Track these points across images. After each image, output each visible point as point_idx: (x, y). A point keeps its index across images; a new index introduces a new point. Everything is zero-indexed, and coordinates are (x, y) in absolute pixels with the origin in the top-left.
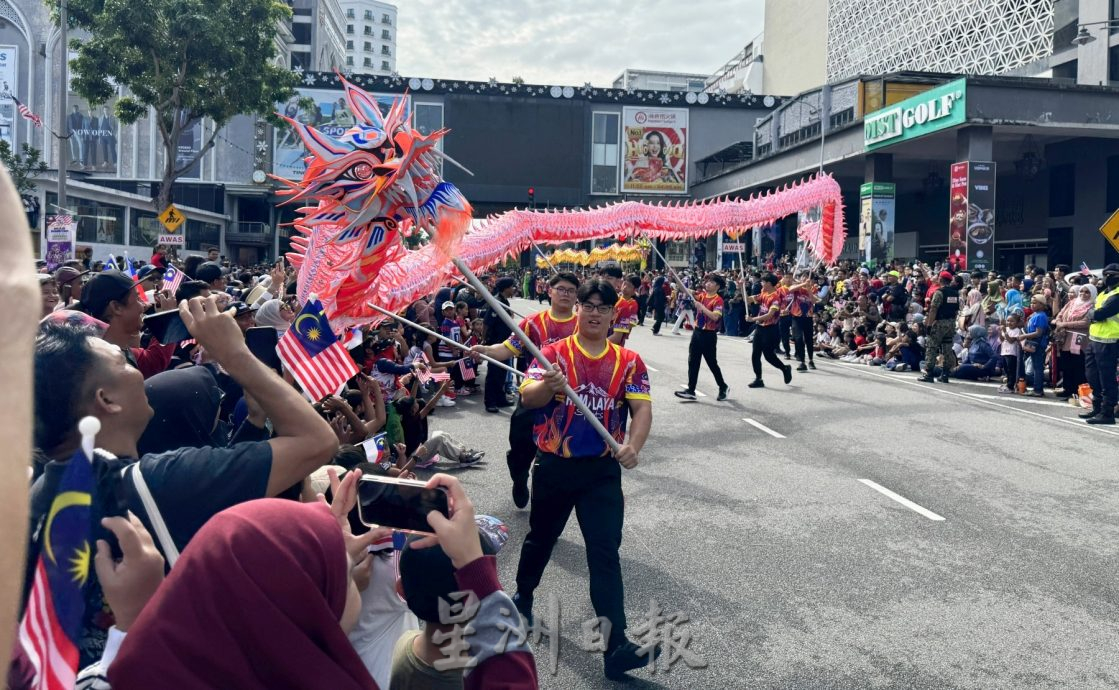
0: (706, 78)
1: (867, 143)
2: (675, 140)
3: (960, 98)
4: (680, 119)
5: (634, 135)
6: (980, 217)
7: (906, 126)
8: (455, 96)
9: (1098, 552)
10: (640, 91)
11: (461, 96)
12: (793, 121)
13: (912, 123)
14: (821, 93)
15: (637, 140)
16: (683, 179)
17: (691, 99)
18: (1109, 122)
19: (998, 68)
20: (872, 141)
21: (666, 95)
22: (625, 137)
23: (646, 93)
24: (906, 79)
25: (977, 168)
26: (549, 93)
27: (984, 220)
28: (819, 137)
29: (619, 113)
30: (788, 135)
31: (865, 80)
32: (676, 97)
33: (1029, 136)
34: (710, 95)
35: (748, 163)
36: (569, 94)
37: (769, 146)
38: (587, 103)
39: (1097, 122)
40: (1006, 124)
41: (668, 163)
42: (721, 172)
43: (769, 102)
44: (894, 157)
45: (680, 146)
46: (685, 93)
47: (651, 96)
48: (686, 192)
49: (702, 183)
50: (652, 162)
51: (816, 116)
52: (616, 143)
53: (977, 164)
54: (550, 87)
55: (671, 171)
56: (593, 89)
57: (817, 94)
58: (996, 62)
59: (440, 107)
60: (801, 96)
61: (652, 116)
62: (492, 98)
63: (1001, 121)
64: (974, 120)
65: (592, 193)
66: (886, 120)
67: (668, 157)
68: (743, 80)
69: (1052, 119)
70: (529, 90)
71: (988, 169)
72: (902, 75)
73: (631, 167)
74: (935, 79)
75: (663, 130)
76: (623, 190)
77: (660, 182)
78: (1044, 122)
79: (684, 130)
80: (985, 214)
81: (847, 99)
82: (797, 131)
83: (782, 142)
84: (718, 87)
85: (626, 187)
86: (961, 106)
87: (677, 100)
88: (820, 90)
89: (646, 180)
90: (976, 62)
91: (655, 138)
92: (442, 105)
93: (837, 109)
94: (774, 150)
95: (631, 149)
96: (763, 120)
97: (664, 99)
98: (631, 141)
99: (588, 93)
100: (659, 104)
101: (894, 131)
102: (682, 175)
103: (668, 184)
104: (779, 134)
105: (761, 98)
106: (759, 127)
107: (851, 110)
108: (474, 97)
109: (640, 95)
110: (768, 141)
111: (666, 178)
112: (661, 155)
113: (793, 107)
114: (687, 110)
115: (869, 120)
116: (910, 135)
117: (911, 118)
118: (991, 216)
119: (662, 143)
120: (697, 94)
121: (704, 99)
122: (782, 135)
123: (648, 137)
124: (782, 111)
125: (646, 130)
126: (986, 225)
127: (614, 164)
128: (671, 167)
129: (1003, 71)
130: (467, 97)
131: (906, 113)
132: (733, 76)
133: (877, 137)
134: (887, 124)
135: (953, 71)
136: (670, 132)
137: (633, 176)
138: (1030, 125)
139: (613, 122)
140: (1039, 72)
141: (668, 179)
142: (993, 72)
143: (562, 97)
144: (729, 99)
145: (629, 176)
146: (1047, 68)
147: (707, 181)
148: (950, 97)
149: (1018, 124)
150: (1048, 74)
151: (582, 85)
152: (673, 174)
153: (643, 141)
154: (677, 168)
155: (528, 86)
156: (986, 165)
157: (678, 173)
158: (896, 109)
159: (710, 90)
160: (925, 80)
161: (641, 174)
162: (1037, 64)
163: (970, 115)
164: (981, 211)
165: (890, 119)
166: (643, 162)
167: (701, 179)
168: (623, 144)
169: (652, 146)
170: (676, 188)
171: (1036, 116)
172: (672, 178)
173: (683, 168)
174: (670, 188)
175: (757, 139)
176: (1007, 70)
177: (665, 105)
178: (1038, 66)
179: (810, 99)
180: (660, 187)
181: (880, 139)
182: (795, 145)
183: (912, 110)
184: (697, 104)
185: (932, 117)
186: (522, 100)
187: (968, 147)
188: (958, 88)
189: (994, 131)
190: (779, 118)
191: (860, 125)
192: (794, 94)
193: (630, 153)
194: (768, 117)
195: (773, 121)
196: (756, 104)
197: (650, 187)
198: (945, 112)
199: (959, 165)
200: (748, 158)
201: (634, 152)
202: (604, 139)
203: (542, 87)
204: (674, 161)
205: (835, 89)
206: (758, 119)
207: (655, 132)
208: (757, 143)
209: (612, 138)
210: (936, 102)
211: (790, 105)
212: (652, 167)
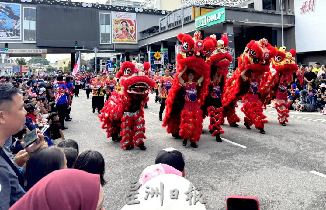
0: (141, 3)
1: (196, 27)
2: (132, 24)
3: (223, 14)
4: (133, 17)
5: (116, 22)
6: (231, 51)
7: (208, 22)
8: (41, 5)
9: (291, 151)
10: (118, 6)
11: (44, 5)
12: (172, 19)
13: (209, 21)
14: (181, 10)
15: (117, 24)
16: (135, 38)
17: (137, 10)
18: (263, 22)
19: (232, 4)
20: (198, 27)
21: (128, 8)
22: (113, 23)
23: (120, 7)
24: (207, 7)
25: (229, 35)
26: (82, 5)
27: (232, 51)
28: (181, 25)
29: (110, 14)
30: (171, 24)
31: (194, 7)
32: (131, 9)
33: (242, 25)
34: (143, 9)
35: (158, 33)
36: (90, 6)
37: (165, 27)
38: (98, 9)
39: (260, 22)
40: (237, 22)
41: (130, 32)
42: (149, 36)
43: (163, 13)
44: (204, 32)
45: (134, 27)
46: (134, 8)
47: (122, 8)
48: (136, 43)
49: (142, 40)
50: (124, 32)
51: (179, 18)
52: (109, 25)
53: (229, 34)
54: (82, 3)
55: (131, 35)
56: (99, 5)
57: (179, 11)
58: (232, 3)
59: (35, 9)
60: (174, 11)
61: (122, 15)
62: (57, 6)
63: (235, 21)
64: (228, 20)
65: (101, 43)
66: (202, 20)
67: (129, 30)
68: (154, 4)
69: (249, 21)
70: (73, 4)
71: (232, 36)
72: (205, 5)
73: (115, 34)
74: (215, 7)
75: (127, 20)
76: (112, 42)
77: (127, 39)
78: (246, 22)
79: (135, 21)
80: (232, 50)
81: (189, 13)
82: (174, 23)
83: (169, 26)
84: (145, 7)
85: (114, 41)
86: (224, 16)
87: (132, 10)
88: (180, 9)
89: (122, 38)
90: (226, 2)
91: (124, 23)
92: (36, 8)
93: (186, 16)
94: (167, 29)
95: (115, 27)
96: (162, 18)
97: (127, 9)
98: (115, 24)
99: (97, 6)
100: (125, 11)
101: (204, 24)
102: (135, 37)
103: (130, 40)
104: (168, 24)
105: (161, 11)
106: (161, 21)
107: (190, 16)
108: (50, 6)
109: (118, 8)
110: (164, 26)
111: (129, 38)
112: (127, 29)
113: (172, 14)
114: (135, 14)
115: (196, 20)
116: (209, 25)
117: (209, 20)
118: (234, 50)
119: (127, 25)
120: (139, 8)
121: (141, 11)
122: (169, 24)
123: (122, 23)
124: (168, 16)
125: (121, 20)
126: (232, 53)
127: (109, 33)
128: (130, 34)
129: (234, 5)
130: (47, 5)
131: (208, 18)
132: (150, 3)
133: (199, 25)
134: (202, 21)
135: (220, 5)
136: (130, 22)
137: (116, 37)
138: (243, 22)
139: (108, 17)
140: (244, 6)
141: (130, 38)
142: (231, 6)
143: (87, 7)
144: (150, 11)
145: (115, 37)
146: (246, 5)
147: (144, 39)
148: (220, 13)
149: (240, 22)
150: (246, 7)
151: (95, 3)
152: (131, 36)
153: (120, 24)
154: (133, 35)
155: (73, 2)
156: (232, 34)
157: (134, 36)
158: (204, 17)
159: (143, 7)
160: (212, 7)
161: (120, 36)
162: (243, 4)
163: (227, 19)
164: (231, 49)
165: (203, 20)
166: (120, 32)
167: (142, 38)
168: (112, 25)
169: (123, 26)
170: (133, 41)
171: (244, 20)
172: (131, 38)
173: (135, 35)
174: (131, 41)
175: (160, 25)
176: (235, 5)
177: (127, 12)
178: (244, 4)
179: (178, 12)
180: (126, 41)
181: (200, 26)
182: (174, 27)
183: (209, 17)
184: (139, 12)
185: (215, 19)
186: (71, 7)
187: (226, 29)
188: (223, 10)
189: (233, 24)
190: (167, 18)
191: (194, 21)
192: (172, 10)
193: (115, 29)
194: (164, 17)
195: (165, 19)
196: (159, 13)
197: (123, 41)
198: (219, 18)
199: (224, 35)
200: (158, 31)
201: (116, 28)
202: (105, 23)
203: (79, 3)
204: (132, 32)
205: (185, 9)
206: (160, 18)
207: (124, 21)
208: (160, 26)
209: (108, 23)
210: (216, 14)
211: (171, 14)
212: (124, 34)
